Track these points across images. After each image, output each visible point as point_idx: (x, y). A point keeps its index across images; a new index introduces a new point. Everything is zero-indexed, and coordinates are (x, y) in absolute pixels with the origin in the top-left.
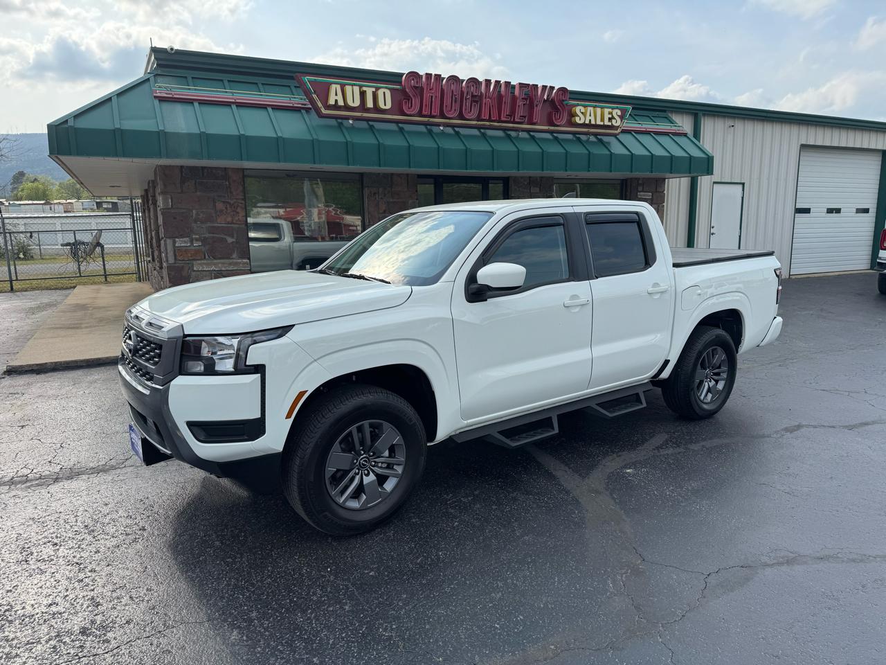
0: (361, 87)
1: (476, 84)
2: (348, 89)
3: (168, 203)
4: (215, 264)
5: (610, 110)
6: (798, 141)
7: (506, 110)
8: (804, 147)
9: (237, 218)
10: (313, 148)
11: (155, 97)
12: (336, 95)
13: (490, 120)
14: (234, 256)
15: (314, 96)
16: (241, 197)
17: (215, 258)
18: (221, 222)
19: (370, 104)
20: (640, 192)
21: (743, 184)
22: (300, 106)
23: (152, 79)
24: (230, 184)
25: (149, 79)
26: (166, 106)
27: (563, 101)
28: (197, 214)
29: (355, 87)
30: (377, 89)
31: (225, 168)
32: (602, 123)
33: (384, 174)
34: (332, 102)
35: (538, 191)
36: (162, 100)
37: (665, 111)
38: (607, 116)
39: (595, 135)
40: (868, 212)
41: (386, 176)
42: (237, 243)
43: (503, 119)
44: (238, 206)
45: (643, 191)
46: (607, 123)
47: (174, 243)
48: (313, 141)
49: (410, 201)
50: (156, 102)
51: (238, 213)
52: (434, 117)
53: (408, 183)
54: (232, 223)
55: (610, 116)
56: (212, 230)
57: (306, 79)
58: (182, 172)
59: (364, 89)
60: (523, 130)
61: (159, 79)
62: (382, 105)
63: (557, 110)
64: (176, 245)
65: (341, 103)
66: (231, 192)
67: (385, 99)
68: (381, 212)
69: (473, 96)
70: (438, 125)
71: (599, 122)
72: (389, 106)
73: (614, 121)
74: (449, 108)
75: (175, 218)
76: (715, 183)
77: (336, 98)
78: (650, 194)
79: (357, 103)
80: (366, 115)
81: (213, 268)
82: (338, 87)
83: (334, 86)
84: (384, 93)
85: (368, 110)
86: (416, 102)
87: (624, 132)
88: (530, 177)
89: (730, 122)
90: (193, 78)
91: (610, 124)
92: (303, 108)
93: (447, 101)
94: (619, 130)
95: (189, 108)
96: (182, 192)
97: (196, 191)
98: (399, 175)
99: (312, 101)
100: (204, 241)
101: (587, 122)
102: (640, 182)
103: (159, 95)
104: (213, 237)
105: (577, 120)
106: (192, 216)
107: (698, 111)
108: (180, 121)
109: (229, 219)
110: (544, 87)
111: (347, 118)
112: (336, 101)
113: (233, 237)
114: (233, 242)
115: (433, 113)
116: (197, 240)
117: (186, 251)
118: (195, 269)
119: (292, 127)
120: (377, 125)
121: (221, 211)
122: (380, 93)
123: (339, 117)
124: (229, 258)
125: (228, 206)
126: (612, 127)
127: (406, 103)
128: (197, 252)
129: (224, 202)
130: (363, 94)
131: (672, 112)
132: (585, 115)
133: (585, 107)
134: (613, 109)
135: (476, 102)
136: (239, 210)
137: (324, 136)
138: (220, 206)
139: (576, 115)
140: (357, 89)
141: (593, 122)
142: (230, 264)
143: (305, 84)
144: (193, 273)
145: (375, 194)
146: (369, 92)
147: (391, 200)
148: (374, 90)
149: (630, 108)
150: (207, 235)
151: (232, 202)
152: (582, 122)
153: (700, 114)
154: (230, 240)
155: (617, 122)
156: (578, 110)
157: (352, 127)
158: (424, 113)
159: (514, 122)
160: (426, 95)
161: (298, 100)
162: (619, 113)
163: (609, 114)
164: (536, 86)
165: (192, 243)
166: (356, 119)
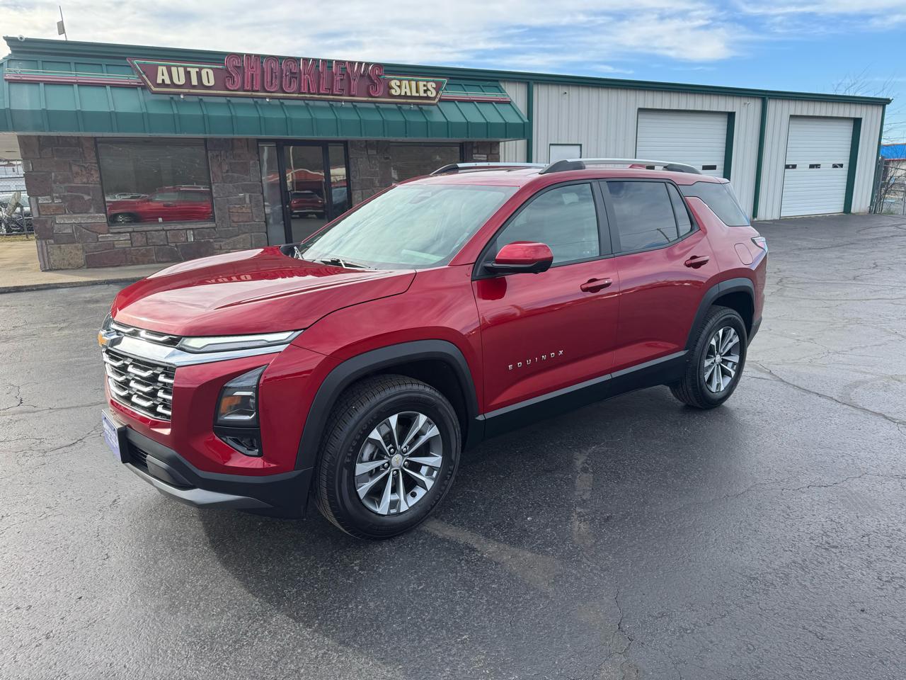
0: (185, 68)
1: (294, 62)
2: (174, 70)
3: (29, 167)
4: (74, 218)
5: (425, 83)
6: (635, 106)
7: (324, 84)
8: (641, 110)
9: (91, 179)
10: (143, 119)
11: (6, 80)
12: (163, 75)
13: (309, 93)
14: (91, 212)
15: (144, 76)
16: (94, 161)
17: (74, 213)
18: (78, 182)
19: (195, 82)
20: (475, 154)
21: (581, 145)
22: (136, 84)
23: (5, 64)
24: (83, 150)
25: (2, 64)
26: (14, 87)
27: (380, 76)
28: (56, 176)
29: (179, 68)
30: (201, 69)
31: (78, 137)
32: (418, 95)
33: (225, 139)
34: (159, 81)
35: (375, 153)
36: (11, 82)
37: (497, 81)
38: (422, 89)
39: (417, 104)
40: (715, 169)
41: (226, 140)
42: (93, 199)
43: (321, 92)
44: (91, 169)
45: (478, 153)
46: (422, 94)
47: (37, 200)
48: (143, 114)
49: (251, 162)
50: (6, 84)
51: (92, 174)
52: (257, 91)
53: (248, 147)
54: (88, 183)
55: (425, 88)
56: (70, 189)
57: (135, 62)
58: (39, 141)
59: (188, 69)
60: (345, 101)
61: (13, 63)
62: (205, 82)
63: (374, 84)
64: (40, 202)
65: (168, 81)
66: (85, 157)
67: (209, 77)
68: (224, 171)
69: (291, 73)
70: (264, 98)
71: (414, 94)
72: (212, 83)
73: (429, 93)
74: (269, 84)
75: (36, 180)
76: (550, 145)
77: (163, 77)
78: (485, 156)
79: (182, 81)
80: (192, 91)
81: (73, 221)
82: (164, 68)
83: (160, 68)
84: (207, 72)
85: (194, 87)
86: (238, 79)
87: (441, 100)
88: (366, 141)
89: (564, 89)
90: (43, 61)
91: (425, 95)
92: (139, 86)
93: (268, 78)
94: (437, 100)
95: (35, 87)
96: (41, 158)
97: (53, 157)
98: (239, 140)
99: (144, 81)
100: (63, 198)
101: (403, 94)
102: (475, 145)
103: (8, 78)
104: (71, 196)
105: (393, 92)
106: (51, 178)
107: (530, 81)
108: (25, 100)
109: (85, 180)
110: (360, 64)
111: (179, 94)
112: (163, 80)
113: (89, 195)
114: (89, 200)
115: (255, 88)
116: (57, 198)
117: (48, 207)
118: (57, 222)
119: (127, 103)
120: (205, 99)
121: (77, 173)
122: (204, 72)
123: (170, 94)
124: (88, 213)
125: (83, 169)
126: (428, 98)
127: (228, 80)
128: (58, 208)
129: (79, 166)
130: (188, 74)
131: (504, 81)
132: (402, 87)
133: (400, 81)
134: (428, 82)
135: (296, 78)
136: (93, 172)
137: (154, 110)
138: (75, 169)
139: (391, 88)
140: (181, 70)
141: (409, 94)
142: (88, 218)
143: (135, 66)
144: (56, 226)
145: (217, 156)
146: (193, 72)
147: (234, 161)
148: (198, 70)
149: (446, 80)
150: (66, 194)
151: (86, 166)
152: (398, 93)
153: (532, 82)
154: (87, 197)
155: (432, 93)
156: (393, 83)
157: (184, 102)
158: (246, 88)
159: (333, 95)
160: (248, 73)
161: (134, 79)
162: (434, 85)
163: (424, 86)
164: (352, 63)
165: (53, 201)
166: (185, 94)
